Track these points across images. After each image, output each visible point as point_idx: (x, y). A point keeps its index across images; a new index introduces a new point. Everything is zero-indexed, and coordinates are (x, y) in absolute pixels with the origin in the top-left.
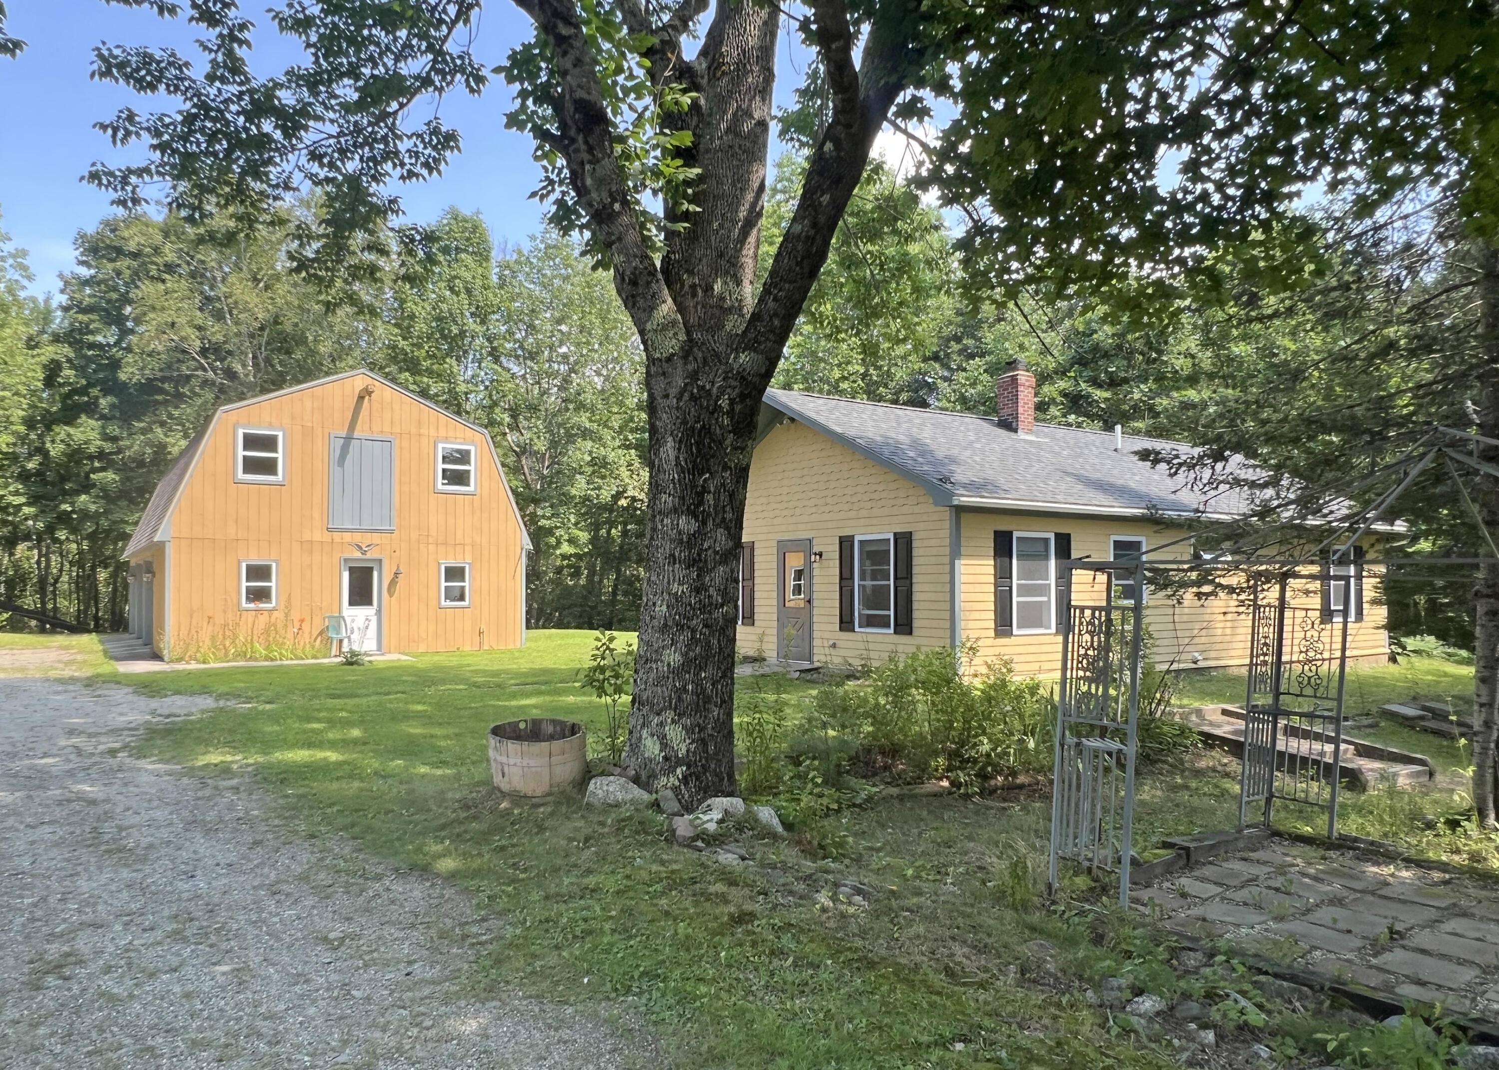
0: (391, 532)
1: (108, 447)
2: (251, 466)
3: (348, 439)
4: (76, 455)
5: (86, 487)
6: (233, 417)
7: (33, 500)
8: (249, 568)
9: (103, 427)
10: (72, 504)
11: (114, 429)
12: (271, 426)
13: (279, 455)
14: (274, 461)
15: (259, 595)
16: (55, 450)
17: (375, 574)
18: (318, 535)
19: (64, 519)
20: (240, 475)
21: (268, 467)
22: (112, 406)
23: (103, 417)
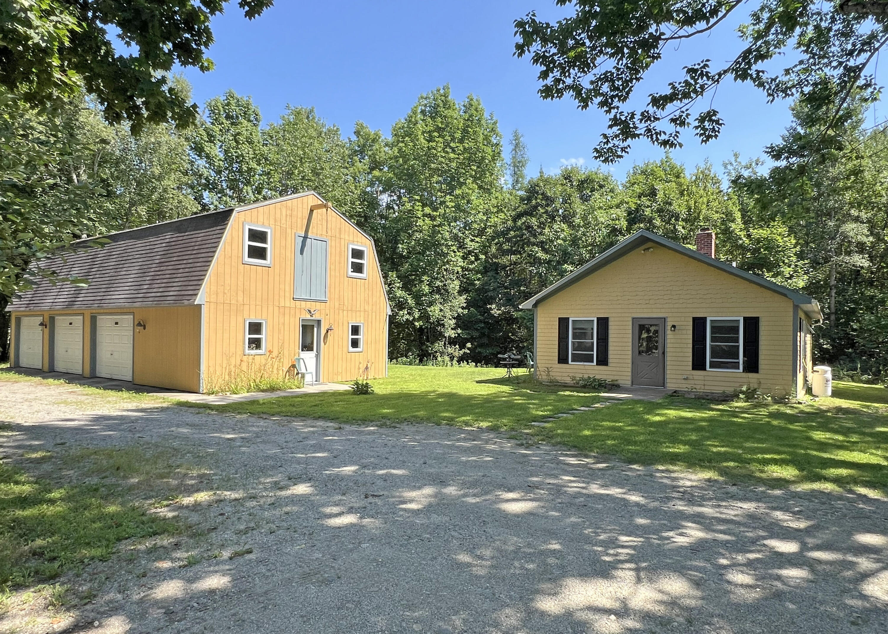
0: (325, 302)
3: (305, 238)
6: (242, 217)
8: (250, 325)
12: (263, 225)
13: (268, 246)
14: (264, 250)
15: (256, 343)
17: (315, 329)
18: (289, 303)
20: (246, 259)
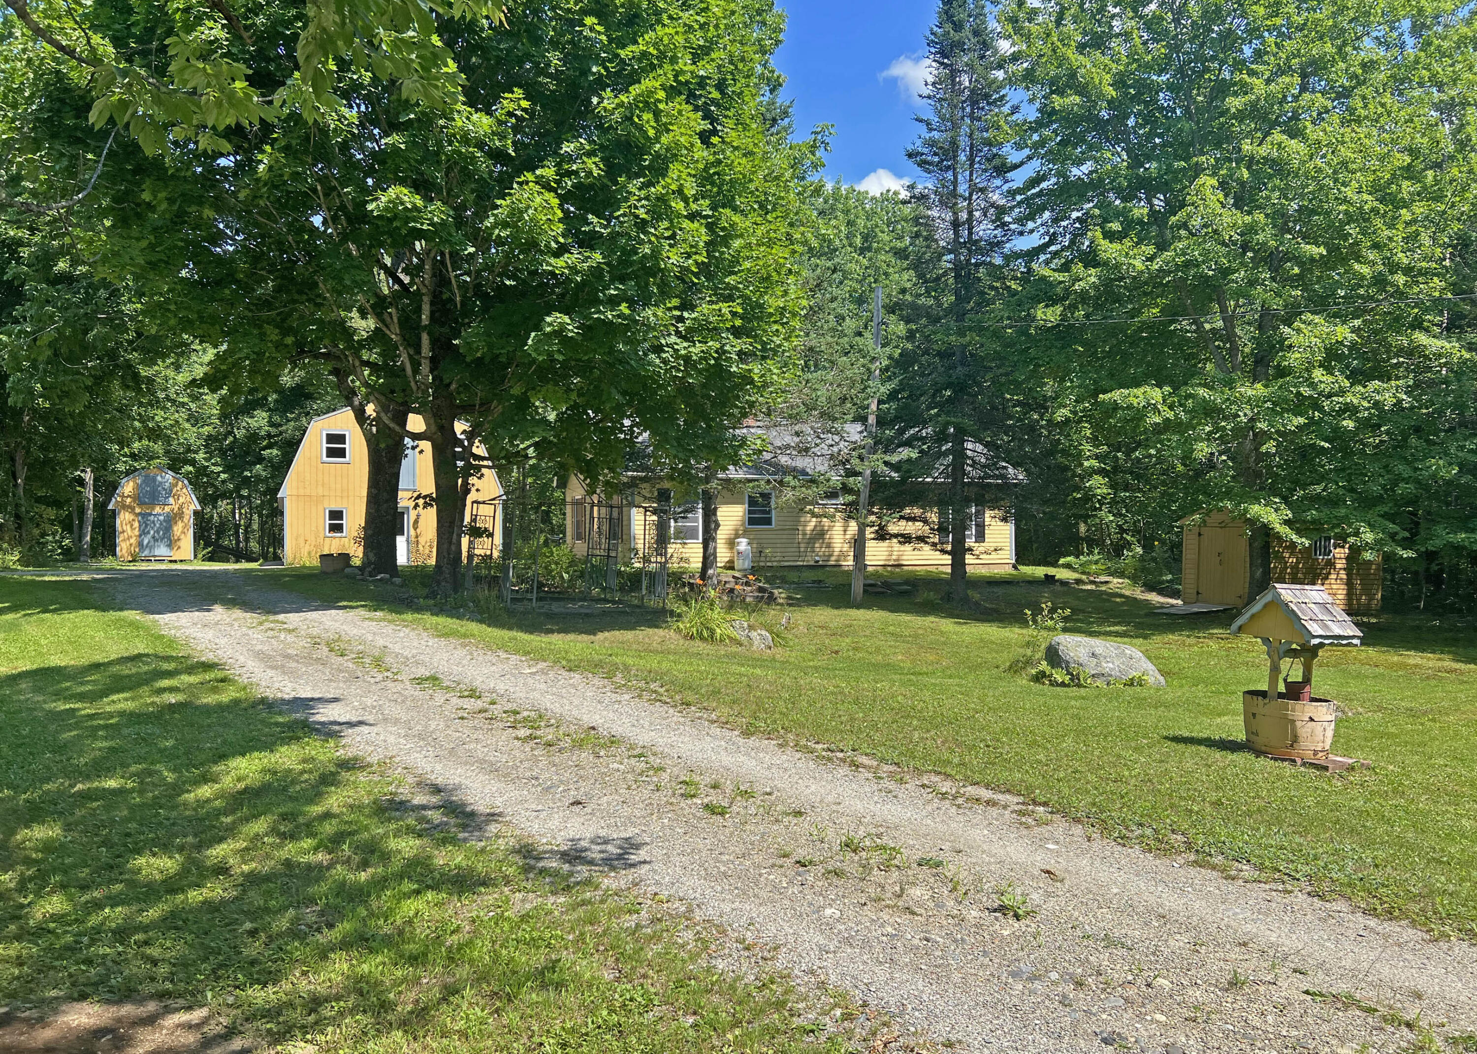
0: (414, 490)
1: (273, 431)
2: (331, 453)
4: (253, 437)
5: (260, 460)
6: (320, 424)
7: (227, 469)
8: (331, 512)
9: (270, 417)
10: (251, 471)
11: (277, 419)
12: (341, 429)
13: (347, 446)
14: (344, 450)
16: (240, 434)
17: (405, 516)
19: (246, 481)
20: (325, 459)
21: (341, 453)
22: (276, 401)
23: (270, 410)
